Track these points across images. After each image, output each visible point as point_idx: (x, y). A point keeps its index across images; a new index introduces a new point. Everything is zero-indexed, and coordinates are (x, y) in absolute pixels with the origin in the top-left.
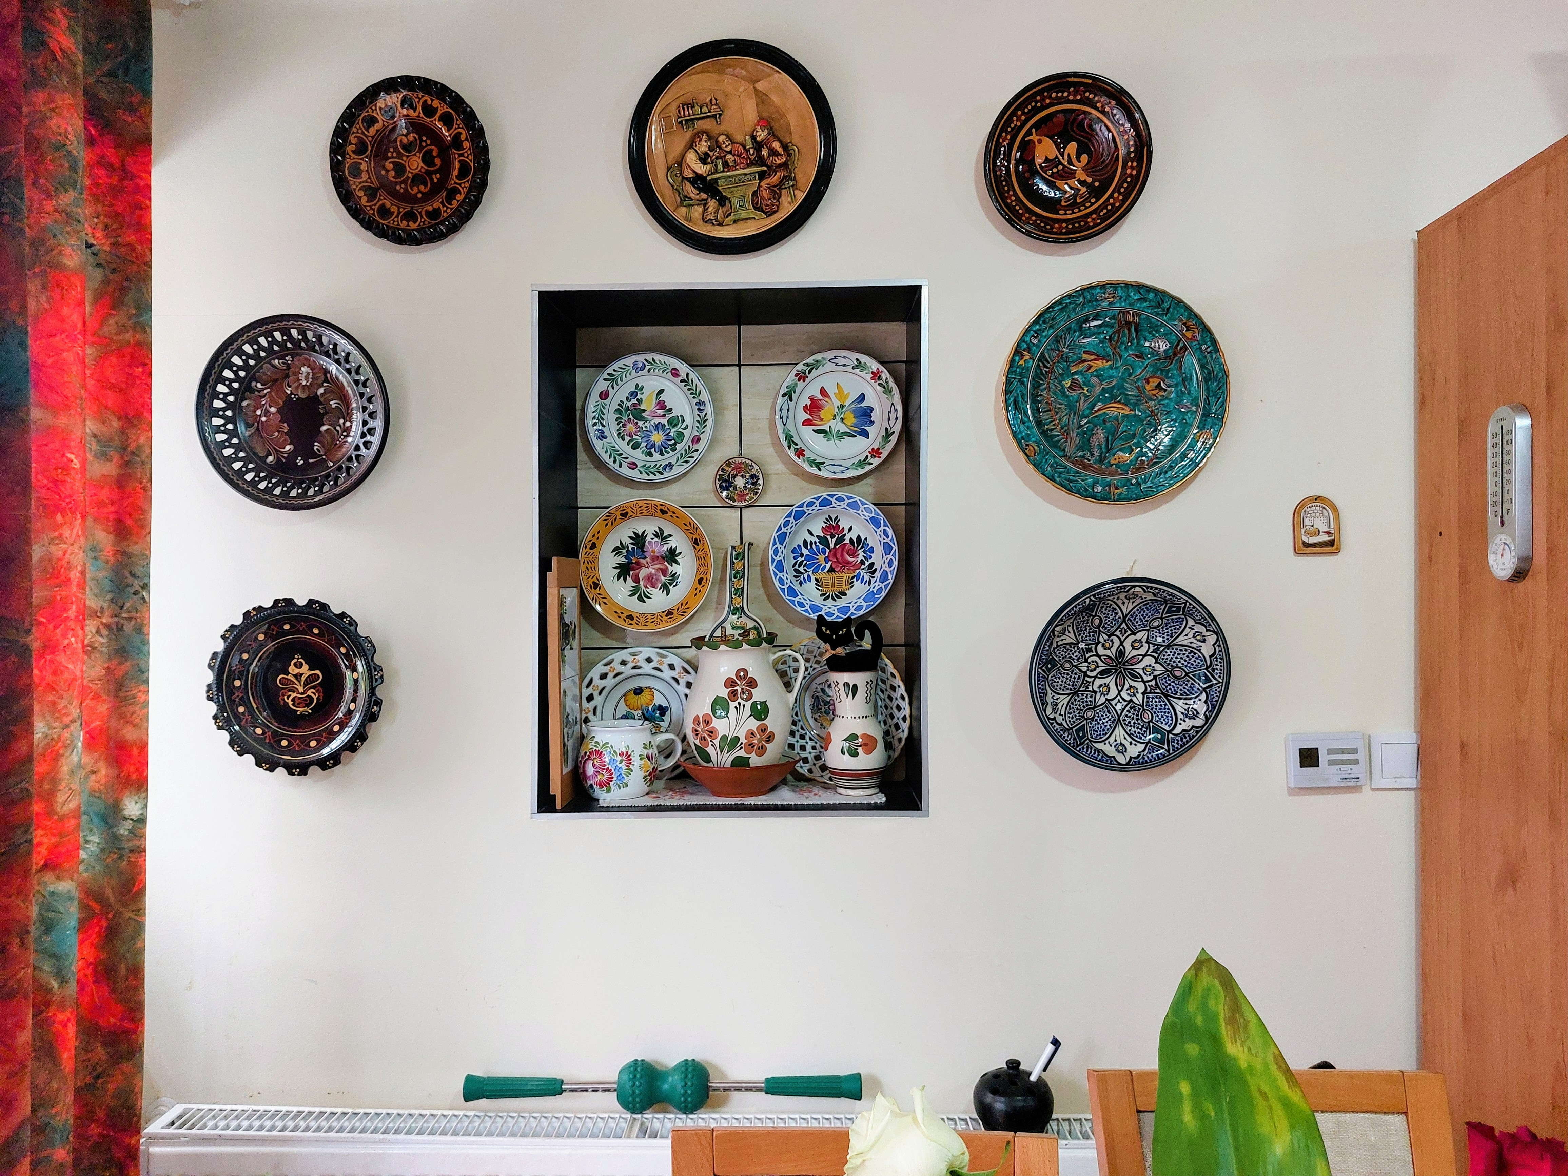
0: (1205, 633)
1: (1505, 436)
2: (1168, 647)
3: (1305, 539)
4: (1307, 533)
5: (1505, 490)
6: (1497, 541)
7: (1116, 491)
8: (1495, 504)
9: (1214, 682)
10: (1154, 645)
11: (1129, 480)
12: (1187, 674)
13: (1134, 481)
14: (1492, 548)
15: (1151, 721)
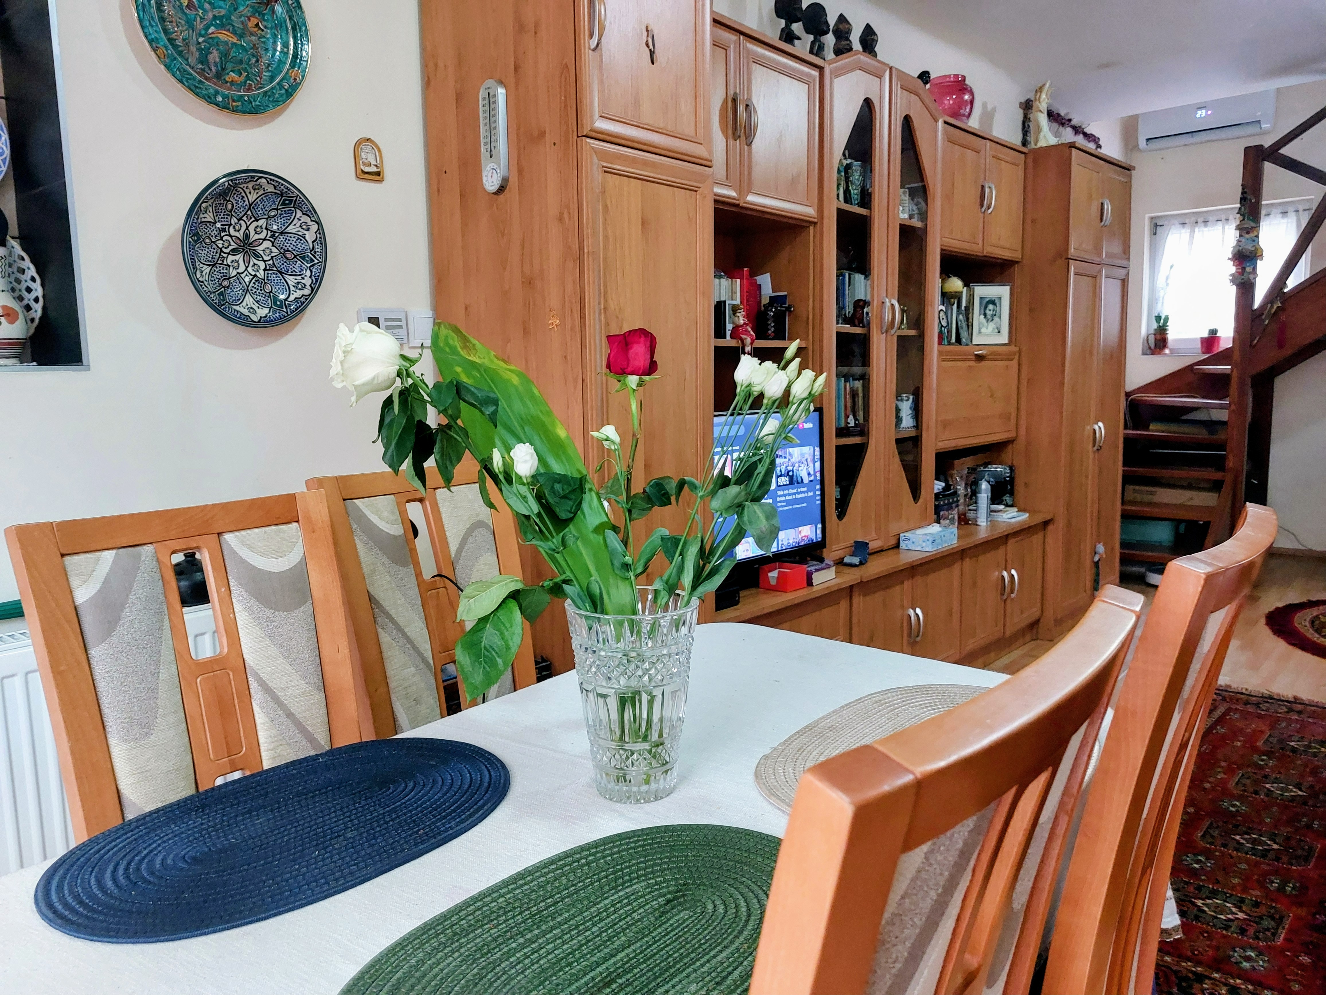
0: (310, 223)
1: (491, 99)
2: (282, 233)
3: (362, 168)
4: (364, 164)
5: (492, 134)
6: (488, 168)
7: (234, 104)
8: (485, 144)
9: (316, 261)
10: (271, 231)
11: (242, 96)
12: (295, 257)
13: (246, 98)
14: (484, 174)
15: (271, 292)
